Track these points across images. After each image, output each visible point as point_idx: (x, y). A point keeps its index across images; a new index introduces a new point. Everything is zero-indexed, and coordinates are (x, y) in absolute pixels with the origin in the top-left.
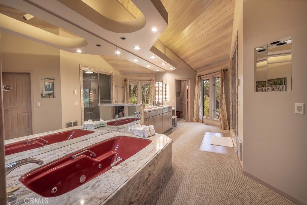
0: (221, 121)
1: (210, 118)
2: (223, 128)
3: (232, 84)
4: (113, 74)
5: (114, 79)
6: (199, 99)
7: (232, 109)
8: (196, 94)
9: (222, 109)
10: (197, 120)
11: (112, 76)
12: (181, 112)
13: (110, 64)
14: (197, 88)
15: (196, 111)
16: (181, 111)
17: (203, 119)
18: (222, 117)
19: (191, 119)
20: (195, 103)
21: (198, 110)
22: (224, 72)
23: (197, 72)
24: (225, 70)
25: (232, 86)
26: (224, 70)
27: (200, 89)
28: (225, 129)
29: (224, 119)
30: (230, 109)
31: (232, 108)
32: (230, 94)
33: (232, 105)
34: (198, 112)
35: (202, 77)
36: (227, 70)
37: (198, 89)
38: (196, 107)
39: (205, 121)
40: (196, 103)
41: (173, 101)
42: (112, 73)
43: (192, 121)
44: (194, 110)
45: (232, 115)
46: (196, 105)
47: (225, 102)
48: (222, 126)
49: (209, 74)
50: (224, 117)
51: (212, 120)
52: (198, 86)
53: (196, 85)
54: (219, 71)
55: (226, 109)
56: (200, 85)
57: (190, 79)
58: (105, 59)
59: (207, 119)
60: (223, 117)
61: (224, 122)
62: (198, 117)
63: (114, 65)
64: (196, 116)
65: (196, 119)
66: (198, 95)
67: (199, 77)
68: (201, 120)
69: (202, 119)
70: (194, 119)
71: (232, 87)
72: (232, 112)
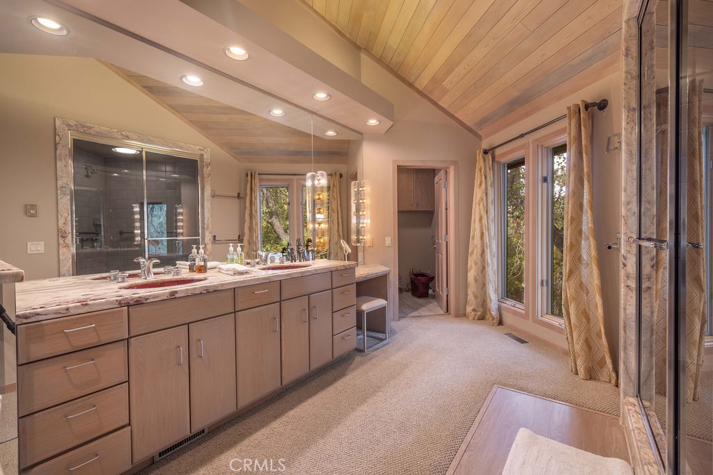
0: (575, 334)
1: (527, 310)
2: (581, 370)
3: (636, 159)
4: (207, 157)
5: (206, 171)
6: (486, 234)
7: (633, 295)
8: (475, 216)
9: (581, 284)
10: (479, 313)
11: (202, 162)
12: (432, 279)
13: (194, 123)
14: (478, 193)
15: (476, 280)
16: (432, 275)
17: (504, 313)
18: (577, 317)
19: (457, 309)
20: (473, 252)
21: (484, 277)
22: (592, 117)
23: (479, 137)
24: (594, 104)
25: (635, 167)
26: (587, 107)
27: (490, 200)
28: (591, 375)
29: (588, 330)
30: (622, 290)
31: (633, 284)
32: (623, 211)
33: (632, 267)
34: (484, 285)
35: (498, 152)
36: (603, 105)
37: (482, 199)
38: (476, 264)
39: (508, 318)
40: (478, 251)
41: (388, 241)
42: (203, 153)
43: (461, 315)
44: (469, 274)
45: (633, 324)
46: (474, 256)
47: (594, 253)
48: (578, 363)
49: (522, 136)
50: (588, 319)
51: (537, 321)
52: (483, 186)
53: (477, 182)
54: (564, 116)
55: (596, 281)
56: (489, 183)
57: (455, 163)
58: (170, 106)
59: (515, 313)
60: (584, 320)
61: (588, 344)
62: (484, 304)
63: (205, 128)
64: (476, 297)
65: (474, 310)
66: (485, 221)
67: (486, 152)
68: (494, 313)
69: (499, 309)
70: (469, 309)
71: (635, 174)
72: (632, 310)
